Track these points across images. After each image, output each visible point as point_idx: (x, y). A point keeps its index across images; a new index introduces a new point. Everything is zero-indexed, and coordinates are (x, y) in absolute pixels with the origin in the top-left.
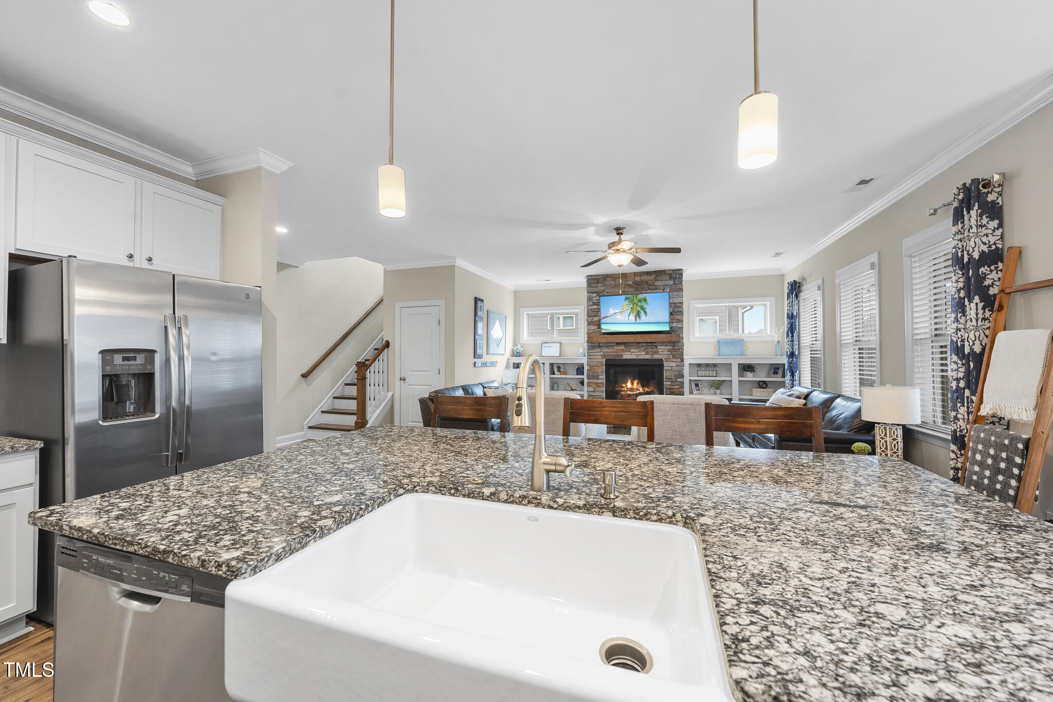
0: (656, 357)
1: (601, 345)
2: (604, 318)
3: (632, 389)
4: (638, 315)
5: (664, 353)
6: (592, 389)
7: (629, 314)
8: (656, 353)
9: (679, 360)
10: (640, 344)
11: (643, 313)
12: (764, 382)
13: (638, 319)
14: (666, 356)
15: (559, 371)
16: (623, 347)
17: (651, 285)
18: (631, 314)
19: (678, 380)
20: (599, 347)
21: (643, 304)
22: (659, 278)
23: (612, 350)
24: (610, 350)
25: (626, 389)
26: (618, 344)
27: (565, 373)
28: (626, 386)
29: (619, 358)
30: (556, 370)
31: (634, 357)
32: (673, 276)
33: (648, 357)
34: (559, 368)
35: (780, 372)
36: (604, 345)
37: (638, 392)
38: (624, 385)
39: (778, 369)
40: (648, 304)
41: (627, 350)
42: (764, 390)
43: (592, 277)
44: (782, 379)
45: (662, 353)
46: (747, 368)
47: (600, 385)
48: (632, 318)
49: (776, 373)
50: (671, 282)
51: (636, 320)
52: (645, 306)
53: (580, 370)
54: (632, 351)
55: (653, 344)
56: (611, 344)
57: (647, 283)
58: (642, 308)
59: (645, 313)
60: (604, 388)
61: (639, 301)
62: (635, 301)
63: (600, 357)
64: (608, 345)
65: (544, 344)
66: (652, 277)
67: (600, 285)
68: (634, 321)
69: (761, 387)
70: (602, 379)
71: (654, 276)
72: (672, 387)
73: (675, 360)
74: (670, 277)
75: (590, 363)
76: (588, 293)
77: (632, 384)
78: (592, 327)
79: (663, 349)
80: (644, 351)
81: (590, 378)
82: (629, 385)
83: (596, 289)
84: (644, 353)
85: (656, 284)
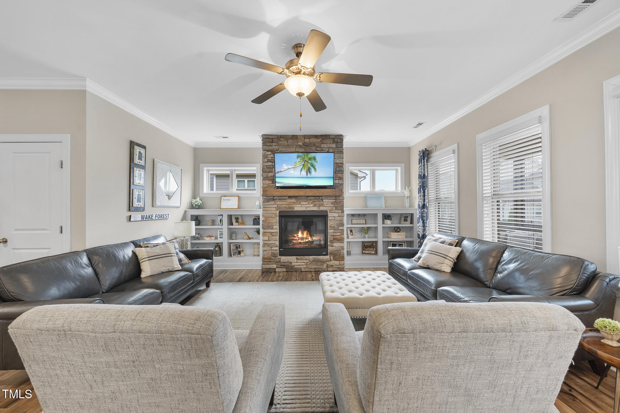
0: (322, 208)
1: (275, 198)
2: (278, 172)
3: (302, 238)
4: (309, 171)
5: (329, 205)
6: (266, 238)
7: (301, 170)
8: (322, 205)
9: (340, 211)
10: (309, 198)
11: (313, 170)
12: (398, 227)
13: (309, 174)
14: (330, 208)
15: (237, 221)
16: (294, 200)
17: (318, 147)
18: (303, 170)
19: (339, 228)
20: (274, 200)
21: (313, 162)
22: (324, 141)
23: (285, 203)
24: (282, 203)
25: (297, 238)
26: (290, 197)
27: (243, 224)
28: (298, 236)
29: (291, 210)
30: (234, 221)
31: (304, 209)
32: (336, 140)
33: (315, 209)
34: (237, 219)
35: (409, 219)
36: (278, 198)
37: (307, 240)
38: (296, 235)
39: (407, 217)
40: (317, 162)
41: (298, 203)
42: (399, 233)
43: (267, 137)
44: (411, 225)
45: (327, 205)
46: (387, 217)
47: (274, 234)
48: (304, 173)
49: (406, 220)
50: (334, 146)
51: (307, 174)
52: (315, 164)
53: (256, 221)
54: (302, 203)
55: (319, 198)
56: (284, 198)
57: (315, 145)
58: (313, 165)
59: (315, 169)
60: (278, 237)
61: (310, 159)
62: (306, 159)
63: (274, 209)
64: (281, 198)
65: (223, 198)
66: (319, 140)
67: (274, 144)
68: (306, 176)
69: (396, 231)
70: (276, 229)
71: (320, 139)
72: (335, 234)
73: (337, 211)
74: (333, 142)
75: (265, 215)
76: (264, 150)
77: (303, 234)
78: (267, 182)
79: (328, 202)
80: (312, 203)
81: (265, 228)
82: (300, 235)
83: (270, 148)
84: (312, 205)
85: (322, 147)
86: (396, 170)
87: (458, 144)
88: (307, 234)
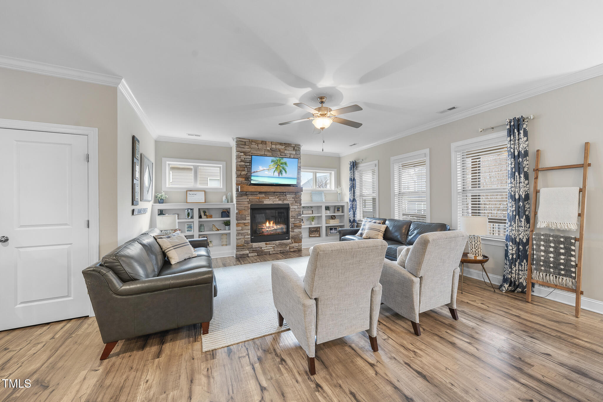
0: (286, 202)
1: (247, 193)
2: (254, 172)
3: (269, 227)
4: (280, 172)
5: (291, 200)
6: (240, 228)
7: (274, 172)
8: (284, 200)
9: (299, 204)
10: (276, 194)
11: (284, 172)
12: (334, 216)
13: (280, 175)
14: (291, 202)
15: (205, 215)
16: (263, 195)
17: (282, 152)
18: (276, 171)
19: (298, 217)
20: (246, 195)
21: (284, 166)
22: (287, 148)
23: (256, 198)
24: (254, 198)
25: (265, 227)
26: (260, 193)
27: (211, 217)
28: (266, 225)
29: (261, 203)
30: (202, 214)
31: (272, 203)
32: (296, 148)
33: (280, 202)
34: (205, 212)
35: (341, 209)
36: (250, 193)
37: (273, 228)
38: (264, 225)
39: (339, 208)
40: (287, 166)
41: (267, 198)
42: (335, 220)
43: (241, 140)
44: (343, 214)
45: (289, 200)
46: (327, 208)
47: (247, 224)
48: (276, 174)
49: (338, 210)
50: (294, 152)
51: (279, 175)
52: (286, 167)
53: (226, 213)
54: (270, 198)
55: (283, 193)
56: (255, 193)
57: (280, 150)
58: (283, 168)
59: (286, 172)
60: (250, 227)
61: (282, 164)
62: (278, 163)
63: (246, 203)
64: (253, 193)
65: (188, 192)
67: (247, 147)
68: (278, 177)
69: (332, 219)
70: (248, 220)
71: (284, 147)
72: (295, 222)
73: (296, 204)
74: (294, 149)
75: (239, 208)
76: (237, 151)
77: (270, 223)
78: (241, 179)
79: (290, 197)
80: (278, 198)
81: (239, 219)
82: (267, 224)
83: (243, 150)
84: (278, 200)
85: (285, 152)
86: (330, 173)
87: (378, 161)
88: (273, 223)
